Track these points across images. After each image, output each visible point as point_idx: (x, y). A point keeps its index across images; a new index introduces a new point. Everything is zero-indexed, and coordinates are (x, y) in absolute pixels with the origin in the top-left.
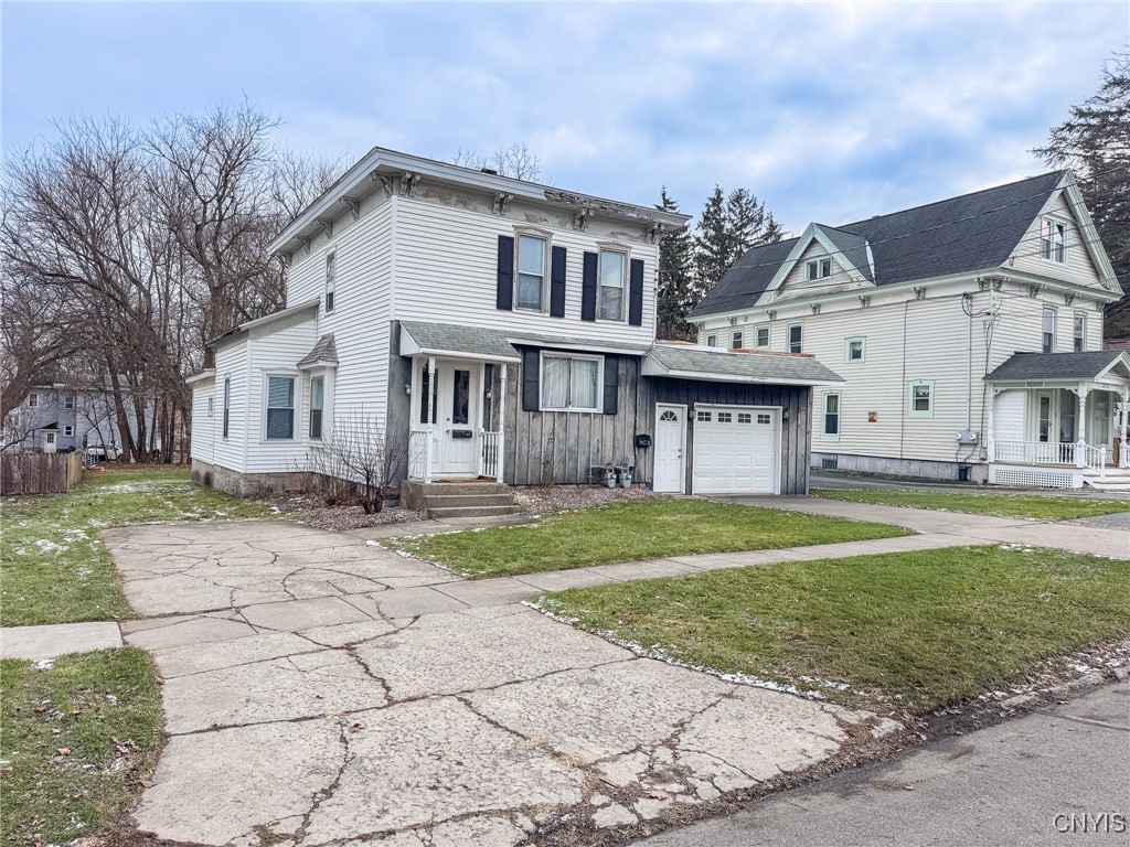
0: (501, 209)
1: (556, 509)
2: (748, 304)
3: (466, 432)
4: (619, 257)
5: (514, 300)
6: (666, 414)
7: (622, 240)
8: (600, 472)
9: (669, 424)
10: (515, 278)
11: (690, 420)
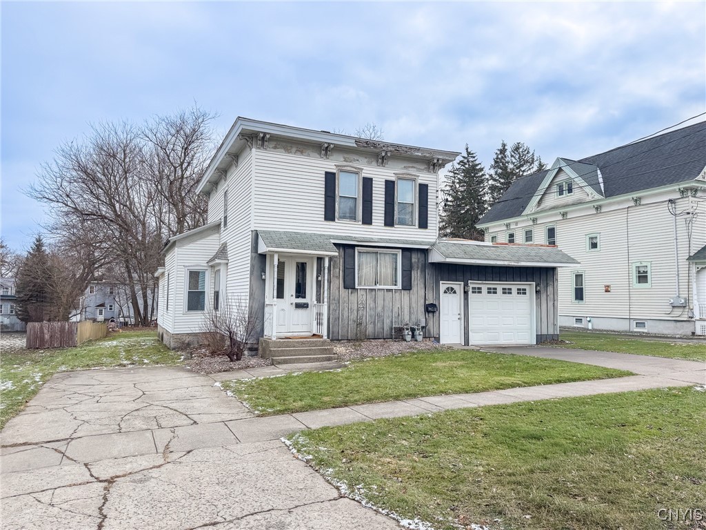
0: (326, 154)
1: (363, 357)
2: (517, 214)
3: (305, 304)
4: (410, 182)
5: (337, 214)
6: (448, 289)
7: (413, 171)
8: (400, 330)
9: (450, 296)
10: (337, 199)
11: (466, 293)
